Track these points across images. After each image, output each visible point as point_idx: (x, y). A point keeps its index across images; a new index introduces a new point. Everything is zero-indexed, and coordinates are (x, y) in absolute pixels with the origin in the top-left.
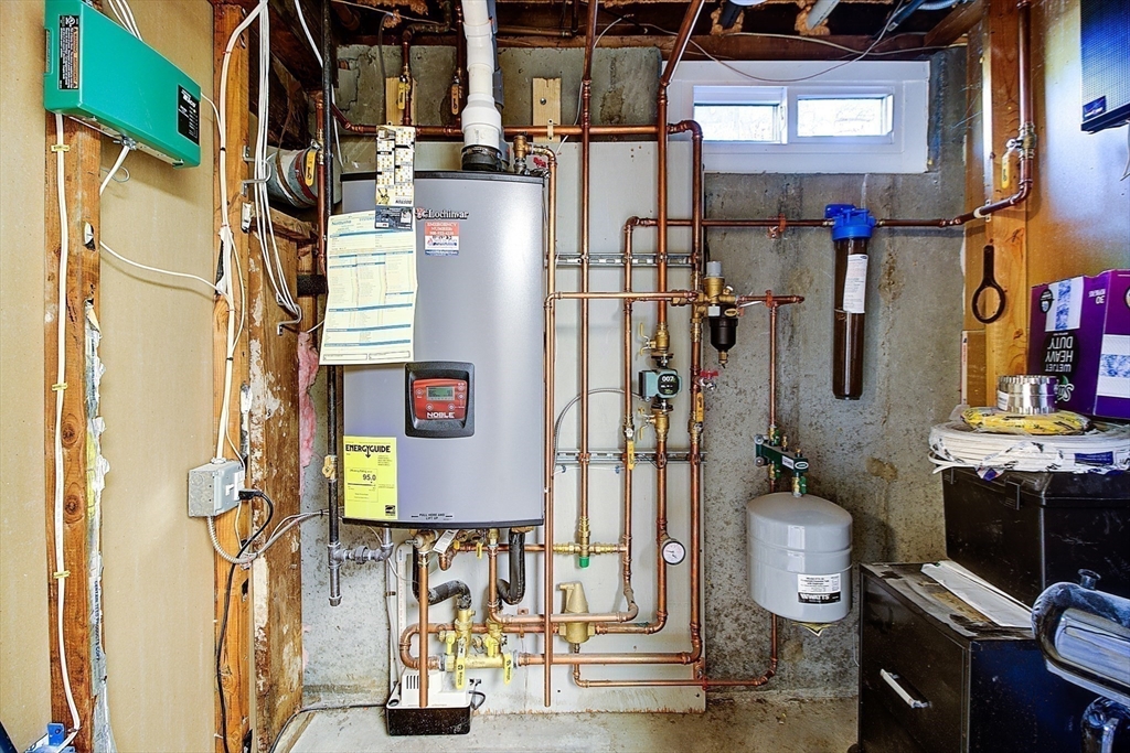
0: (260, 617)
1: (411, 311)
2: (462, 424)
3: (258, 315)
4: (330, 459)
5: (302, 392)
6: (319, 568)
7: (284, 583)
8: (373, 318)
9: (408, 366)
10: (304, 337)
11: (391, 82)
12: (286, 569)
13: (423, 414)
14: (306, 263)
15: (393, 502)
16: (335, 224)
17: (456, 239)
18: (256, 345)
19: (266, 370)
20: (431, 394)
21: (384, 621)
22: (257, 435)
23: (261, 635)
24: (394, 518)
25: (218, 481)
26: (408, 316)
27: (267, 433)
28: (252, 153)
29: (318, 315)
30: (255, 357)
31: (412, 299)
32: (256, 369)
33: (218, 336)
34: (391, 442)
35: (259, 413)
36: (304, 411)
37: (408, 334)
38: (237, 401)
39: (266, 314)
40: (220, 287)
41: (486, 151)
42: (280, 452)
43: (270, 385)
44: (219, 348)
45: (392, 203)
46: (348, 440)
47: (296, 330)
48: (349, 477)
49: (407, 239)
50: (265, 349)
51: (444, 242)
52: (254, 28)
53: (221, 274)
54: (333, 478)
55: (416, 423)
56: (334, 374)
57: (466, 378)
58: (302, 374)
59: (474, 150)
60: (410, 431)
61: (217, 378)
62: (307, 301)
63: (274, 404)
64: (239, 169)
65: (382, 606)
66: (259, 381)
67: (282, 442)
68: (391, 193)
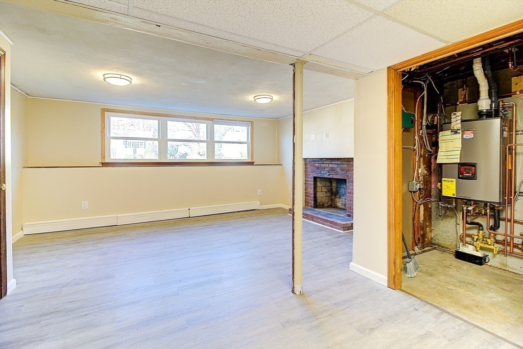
0: (422, 218)
1: (459, 152)
2: (473, 177)
3: (422, 153)
4: (439, 184)
5: (432, 170)
6: (436, 214)
7: (427, 213)
8: (449, 153)
9: (459, 164)
10: (433, 157)
11: (460, 90)
12: (428, 211)
13: (462, 174)
14: (434, 139)
15: (455, 193)
16: (441, 134)
17: (472, 135)
18: (422, 159)
19: (424, 164)
20: (465, 170)
21: (456, 232)
22: (421, 178)
23: (422, 222)
24: (455, 196)
25: (415, 185)
26: (459, 153)
27: (424, 178)
28: (422, 120)
29: (437, 152)
30: (421, 161)
31: (460, 149)
32: (422, 164)
33: (414, 157)
34: (454, 180)
35: (422, 173)
36: (433, 175)
37: (459, 157)
38: (418, 170)
39: (424, 152)
40: (415, 147)
41: (485, 111)
42: (427, 183)
43: (425, 168)
44: (415, 160)
45: (455, 128)
46: (443, 179)
47: (431, 155)
48: (443, 187)
49: (459, 136)
50: (424, 160)
51: (469, 135)
52: (423, 96)
53: (415, 145)
54: (440, 188)
55: (460, 176)
56: (441, 165)
57: (474, 166)
58: (432, 166)
59: (481, 111)
60: (459, 178)
61: (414, 165)
62: (434, 148)
63: (426, 172)
64: (419, 124)
65: (455, 228)
66: (422, 166)
67: (427, 181)
68: (455, 126)
